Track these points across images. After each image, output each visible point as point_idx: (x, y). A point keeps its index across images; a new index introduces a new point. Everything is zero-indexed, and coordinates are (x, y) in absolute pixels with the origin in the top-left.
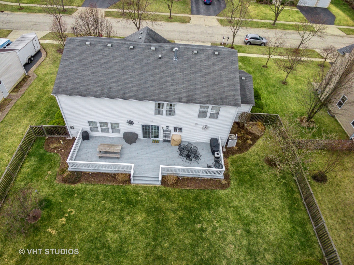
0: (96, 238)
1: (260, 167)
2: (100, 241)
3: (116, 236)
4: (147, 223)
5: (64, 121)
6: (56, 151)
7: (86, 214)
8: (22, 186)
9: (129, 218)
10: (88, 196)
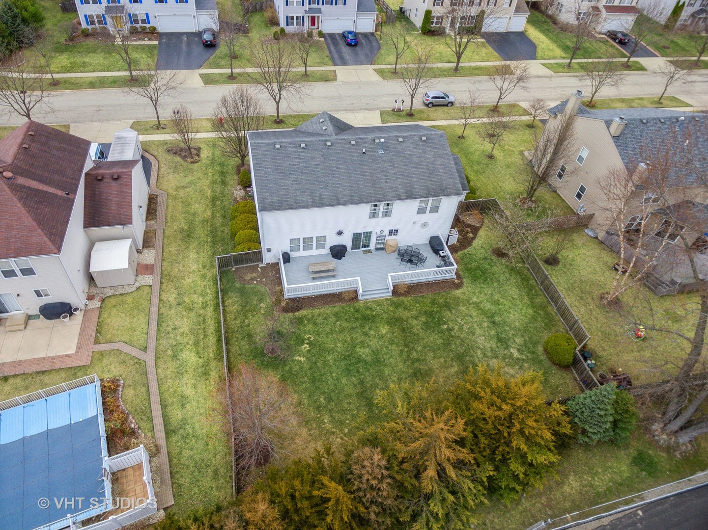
0: (349, 356)
1: (489, 261)
2: (354, 357)
3: (367, 350)
4: (393, 333)
6: (255, 282)
7: (327, 337)
8: (239, 325)
9: (372, 332)
10: (319, 320)
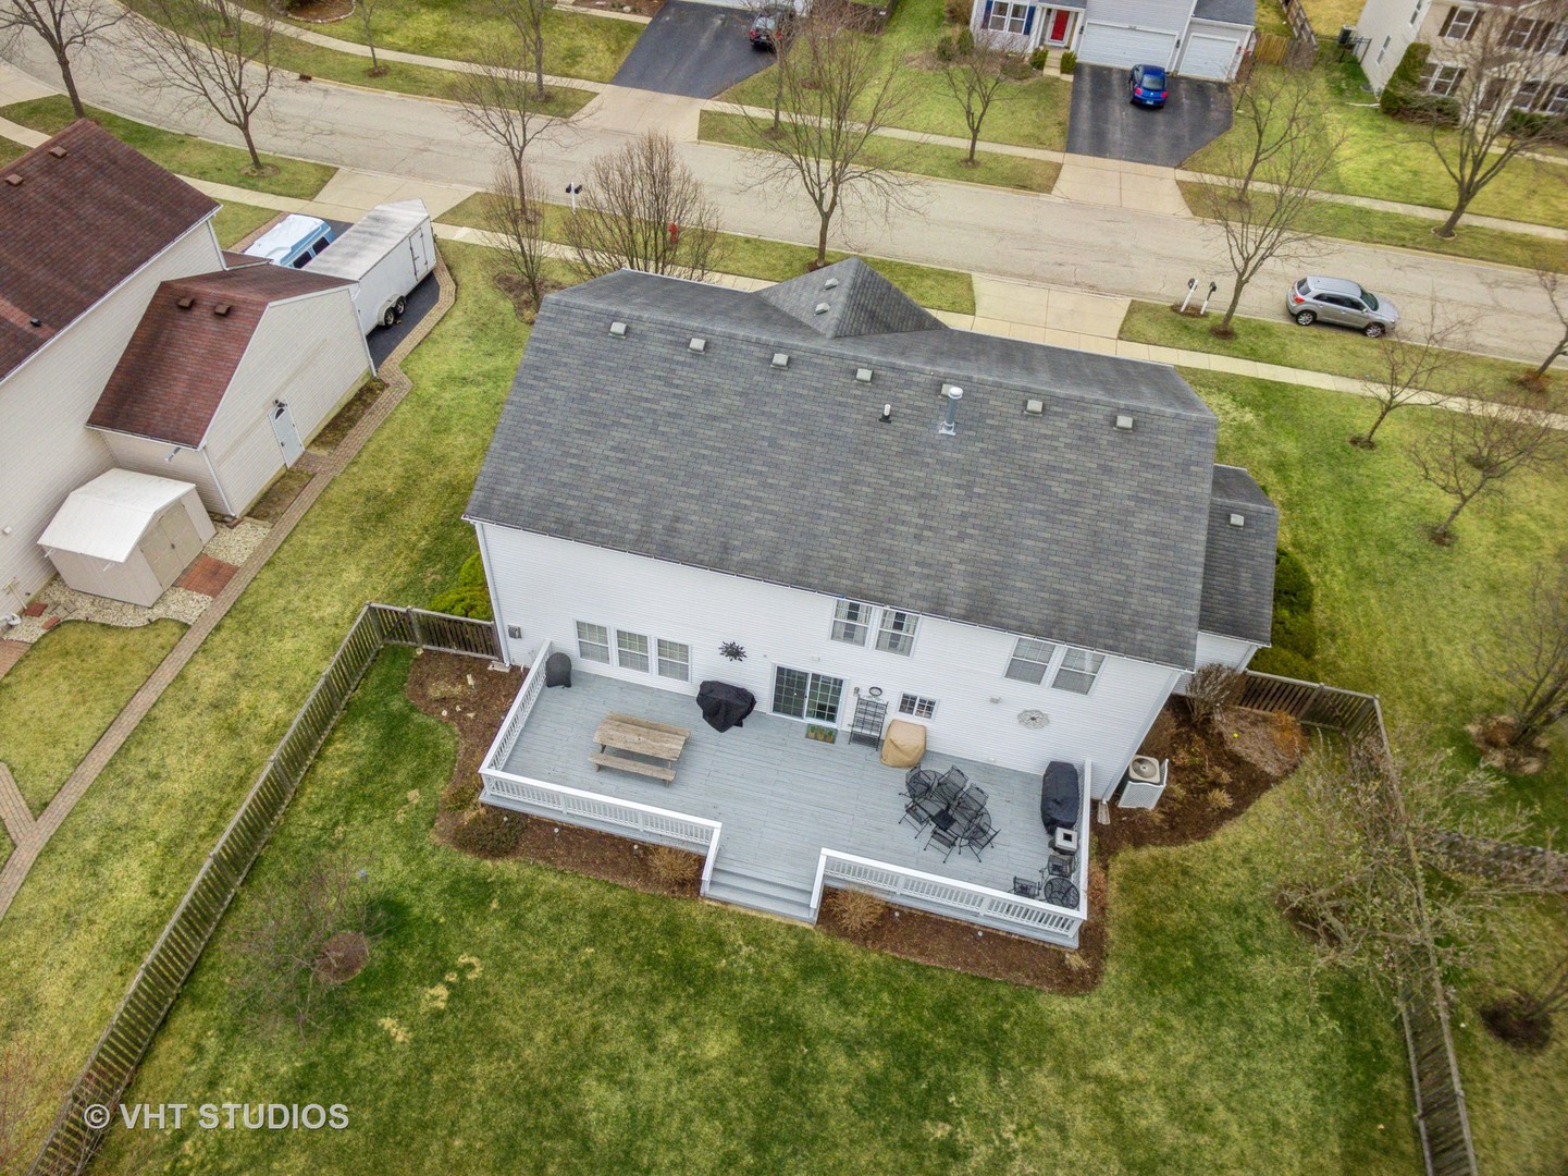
0: (545, 1093)
2: (557, 1105)
3: (616, 1100)
4: (738, 1073)
5: (489, 601)
6: (445, 713)
7: (522, 989)
9: (672, 1037)
10: (539, 915)
